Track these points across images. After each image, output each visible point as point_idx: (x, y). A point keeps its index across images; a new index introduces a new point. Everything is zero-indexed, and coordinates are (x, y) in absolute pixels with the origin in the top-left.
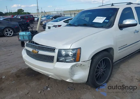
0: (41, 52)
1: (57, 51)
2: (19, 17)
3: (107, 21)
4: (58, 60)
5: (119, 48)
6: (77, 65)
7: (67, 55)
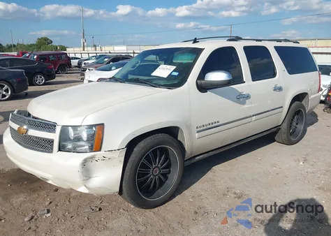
0: (33, 132)
1: (58, 129)
2: (35, 57)
3: (176, 74)
4: (61, 148)
5: (197, 128)
6: (97, 159)
7: (78, 139)
